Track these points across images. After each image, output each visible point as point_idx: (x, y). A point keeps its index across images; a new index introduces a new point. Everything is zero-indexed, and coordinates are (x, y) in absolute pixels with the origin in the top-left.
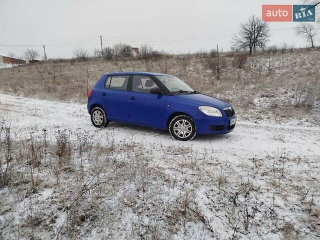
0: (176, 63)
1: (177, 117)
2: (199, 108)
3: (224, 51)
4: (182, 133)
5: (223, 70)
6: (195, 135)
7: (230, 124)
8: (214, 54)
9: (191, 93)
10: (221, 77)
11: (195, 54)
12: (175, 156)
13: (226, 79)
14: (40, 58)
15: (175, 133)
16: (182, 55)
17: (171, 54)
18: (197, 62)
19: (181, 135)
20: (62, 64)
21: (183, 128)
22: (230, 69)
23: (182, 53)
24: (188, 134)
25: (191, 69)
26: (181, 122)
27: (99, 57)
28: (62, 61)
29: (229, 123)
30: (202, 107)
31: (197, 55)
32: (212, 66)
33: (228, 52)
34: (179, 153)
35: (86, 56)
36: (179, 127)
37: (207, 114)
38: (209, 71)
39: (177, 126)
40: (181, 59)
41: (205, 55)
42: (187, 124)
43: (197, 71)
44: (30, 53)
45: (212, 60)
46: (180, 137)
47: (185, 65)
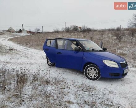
0: (98, 33)
1: (89, 65)
2: (103, 61)
3: (124, 28)
4: (92, 75)
5: (123, 37)
6: (100, 77)
7: (123, 73)
8: (118, 29)
9: (100, 51)
10: (121, 41)
11: (108, 29)
12: (84, 92)
13: (124, 42)
14: (41, 32)
15: (88, 75)
16: (101, 30)
17: (96, 29)
18: (109, 33)
19: (91, 77)
20: (48, 34)
21: (92, 72)
22: (126, 37)
23: (102, 29)
24: (96, 76)
25: (106, 36)
26: (91, 69)
27: (64, 31)
28: (48, 33)
29: (124, 71)
30: (105, 61)
31: (109, 30)
32: (117, 35)
33: (126, 28)
34: (87, 90)
35: (58, 30)
36: (90, 71)
37: (108, 65)
38: (115, 38)
39: (89, 71)
40: (101, 32)
41: (113, 30)
42: (95, 70)
43: (109, 37)
44: (37, 29)
45: (117, 32)
46: (90, 77)
47: (103, 34)
